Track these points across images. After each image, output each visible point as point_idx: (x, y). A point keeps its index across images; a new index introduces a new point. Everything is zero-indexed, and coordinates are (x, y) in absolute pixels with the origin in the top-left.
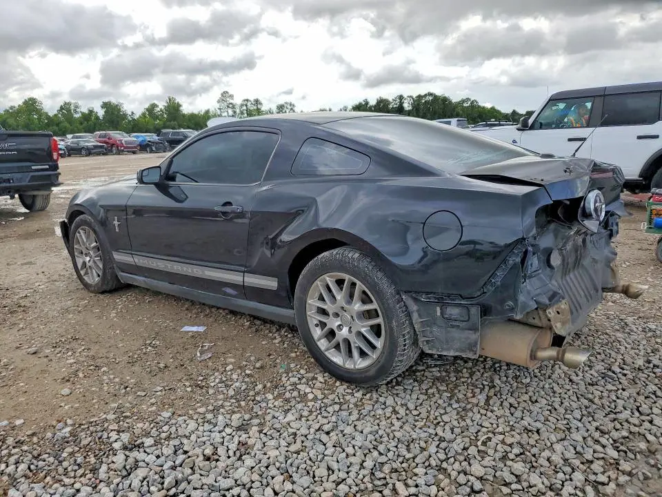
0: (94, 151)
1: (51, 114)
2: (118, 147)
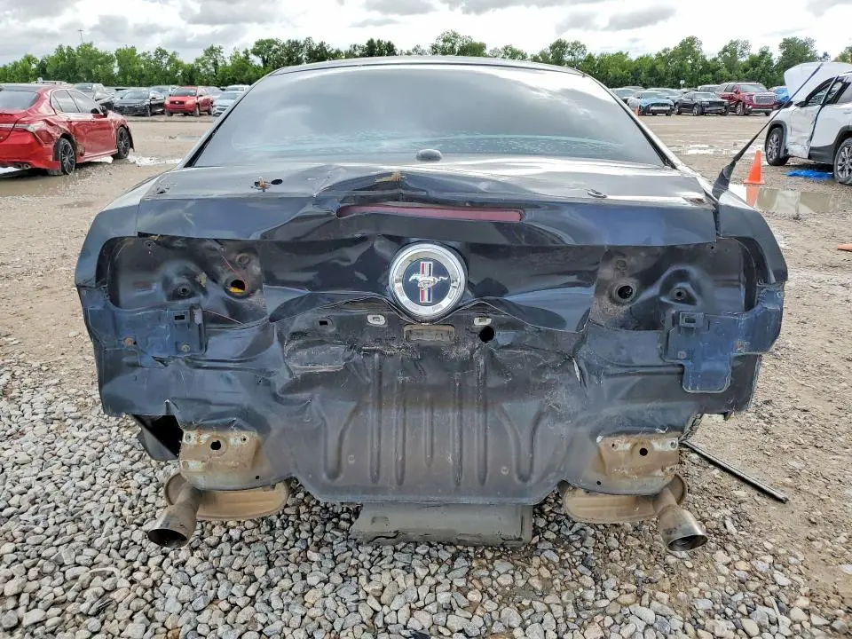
0: (710, 109)
1: (708, 58)
2: (744, 104)
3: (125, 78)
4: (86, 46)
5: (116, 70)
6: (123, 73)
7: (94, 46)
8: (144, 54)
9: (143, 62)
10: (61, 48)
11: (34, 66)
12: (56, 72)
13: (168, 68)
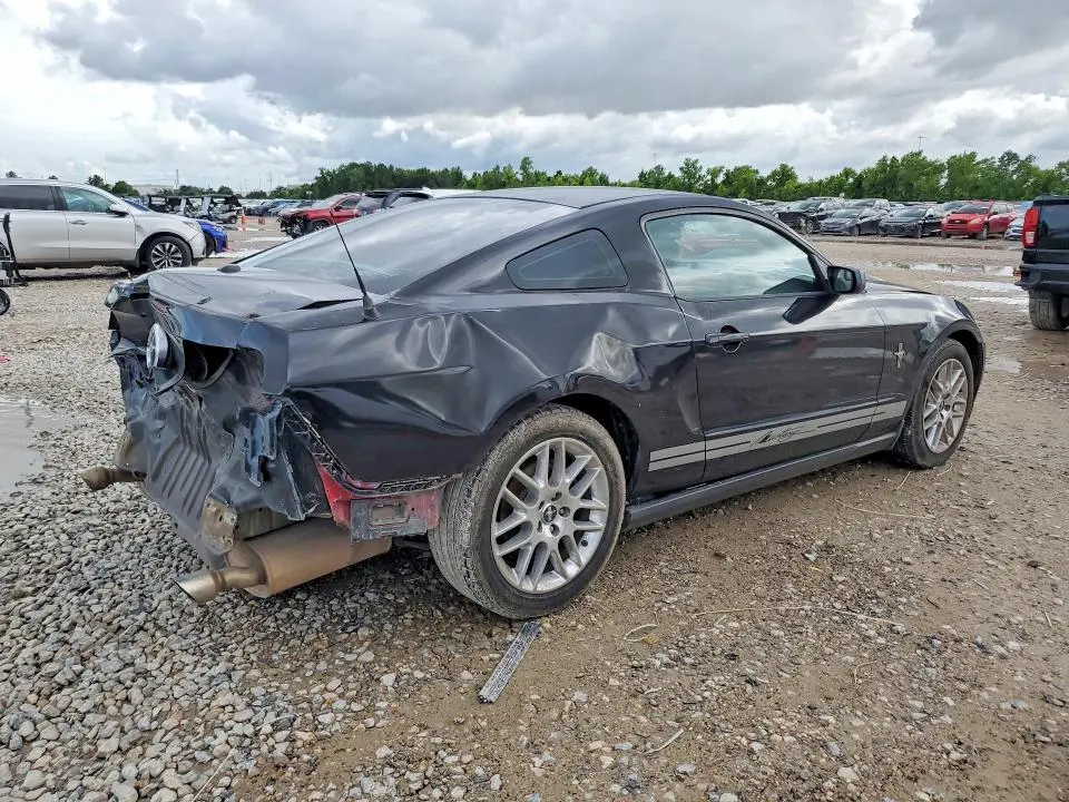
3: (952, 192)
4: (913, 155)
5: (943, 182)
6: (951, 185)
7: (923, 154)
8: (985, 161)
9: (981, 170)
10: (884, 159)
11: (851, 180)
12: (873, 186)
13: (1015, 177)
